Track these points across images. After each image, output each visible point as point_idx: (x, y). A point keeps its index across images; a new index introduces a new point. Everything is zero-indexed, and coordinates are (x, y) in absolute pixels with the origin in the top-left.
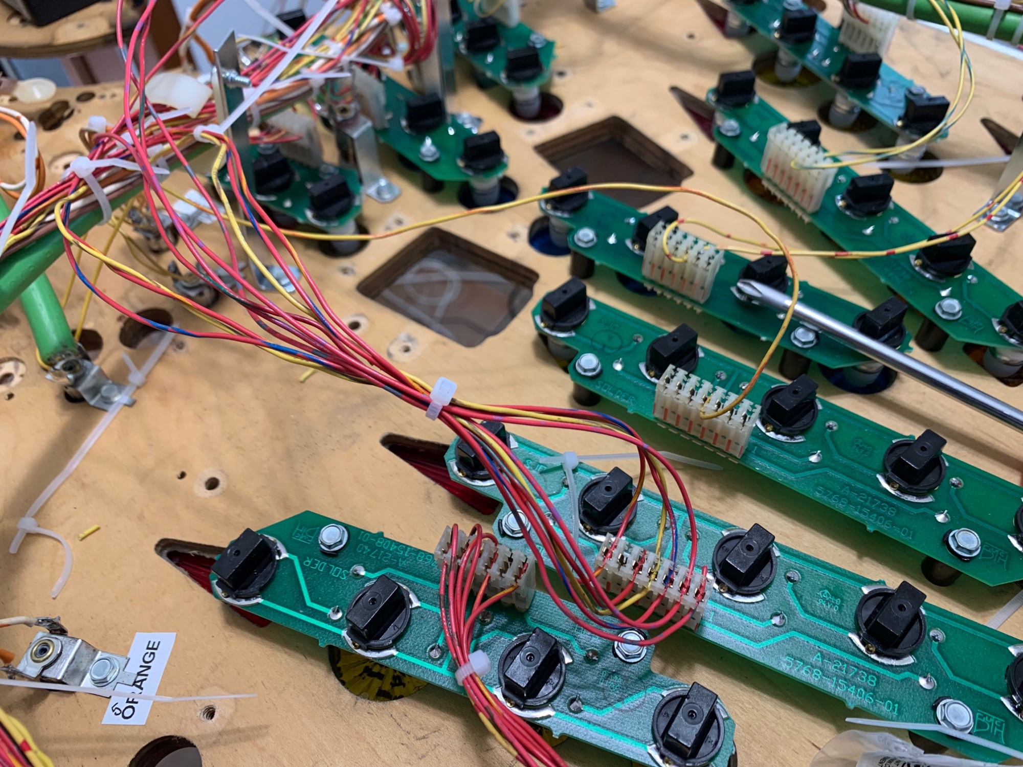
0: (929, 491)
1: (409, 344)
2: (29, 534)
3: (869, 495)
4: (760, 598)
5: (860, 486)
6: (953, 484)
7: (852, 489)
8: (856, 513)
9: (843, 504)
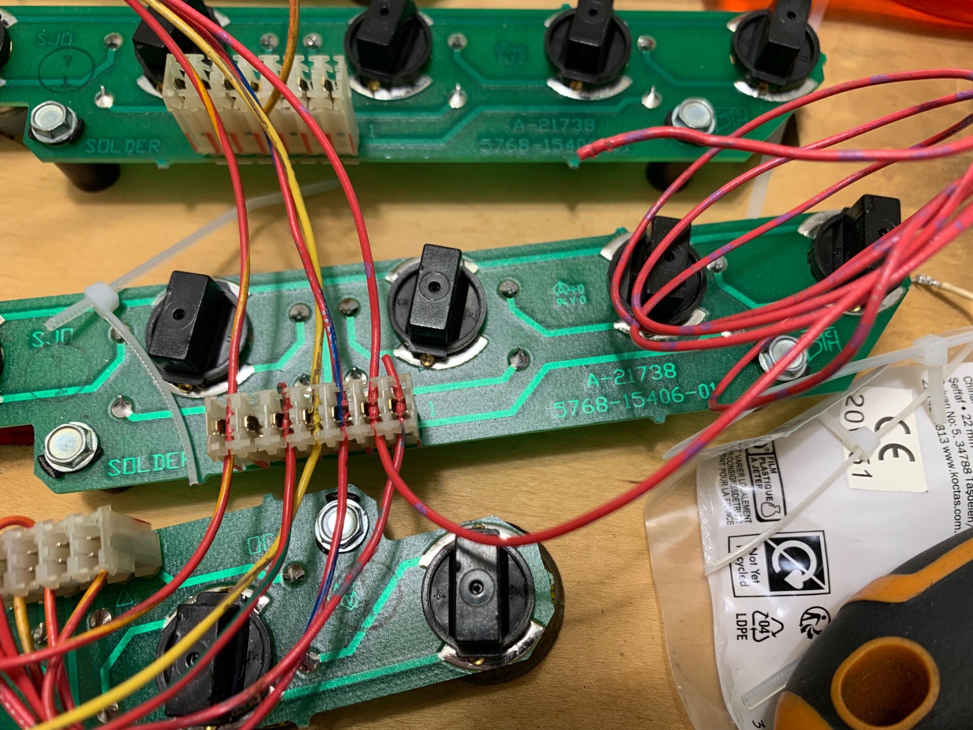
0: (621, 72)
3: (550, 117)
4: (482, 342)
5: (533, 110)
6: (645, 48)
7: (525, 119)
8: (547, 151)
9: (524, 148)
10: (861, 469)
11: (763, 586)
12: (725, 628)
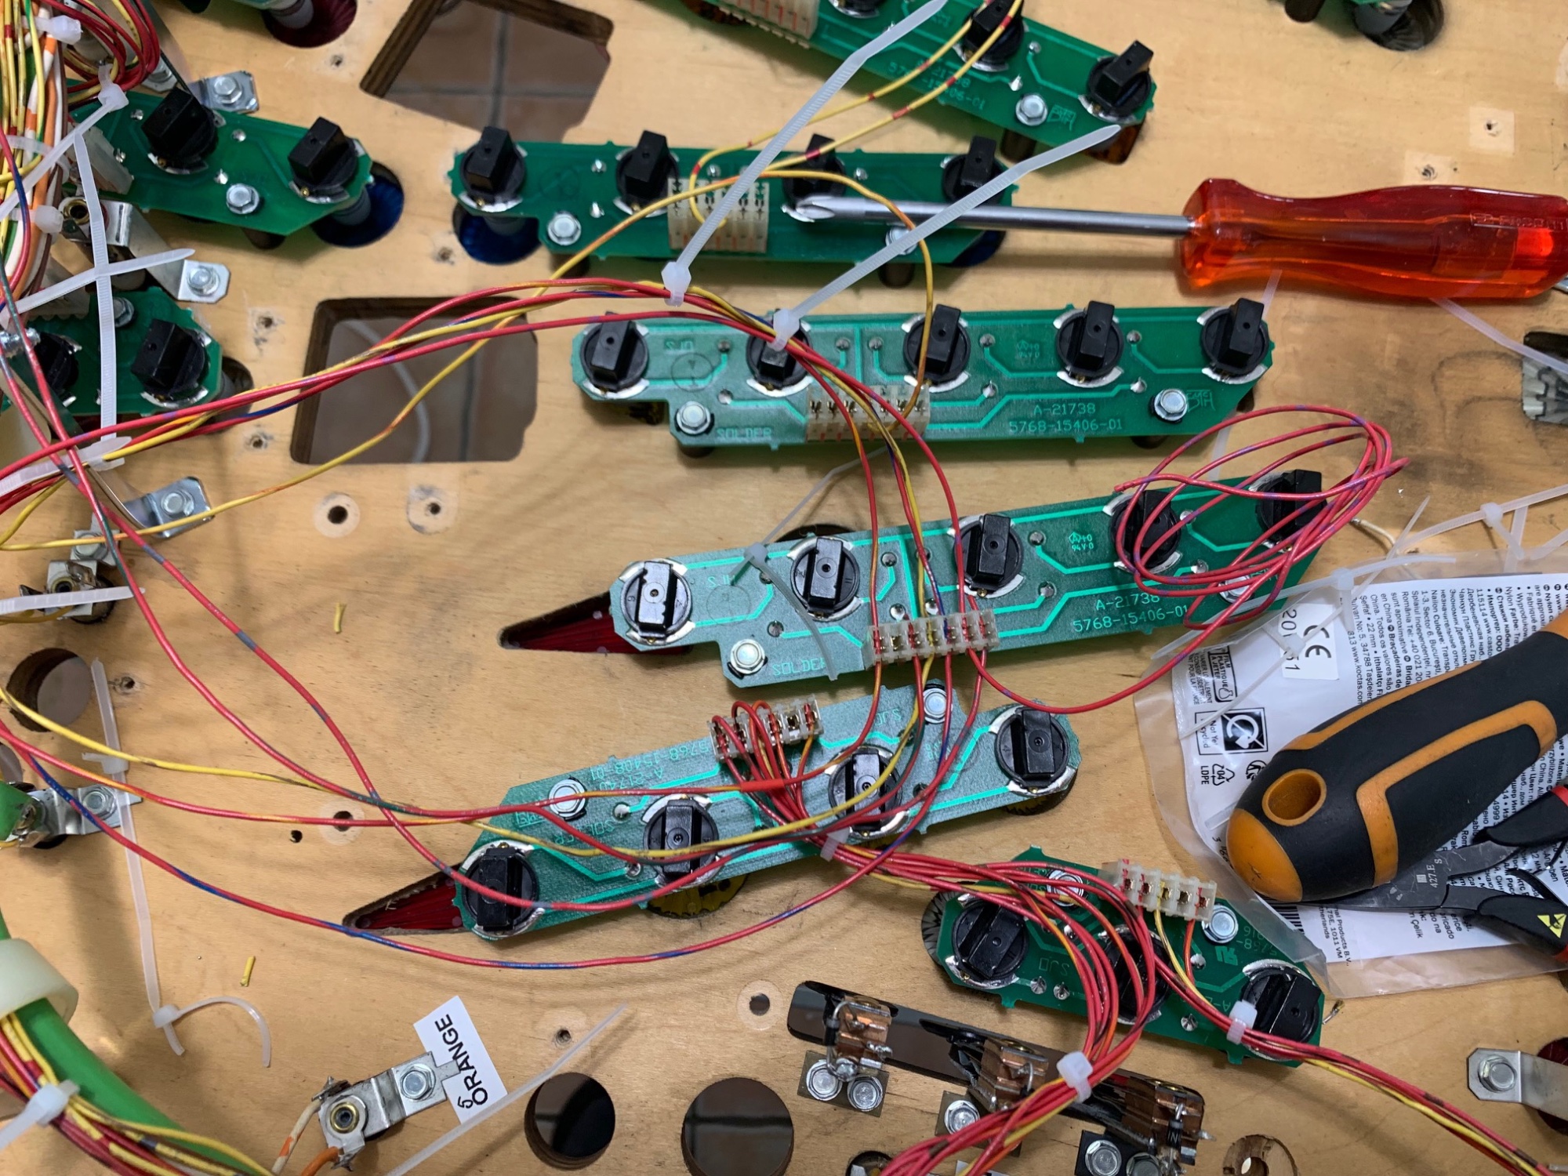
0: (1114, 363)
1: (433, 500)
2: (175, 1023)
3: (1062, 401)
4: (1018, 579)
5: (1048, 397)
6: (1133, 342)
7: (1042, 405)
8: (1059, 429)
9: (1042, 427)
10: (1292, 664)
11: (1220, 747)
12: (1193, 776)
